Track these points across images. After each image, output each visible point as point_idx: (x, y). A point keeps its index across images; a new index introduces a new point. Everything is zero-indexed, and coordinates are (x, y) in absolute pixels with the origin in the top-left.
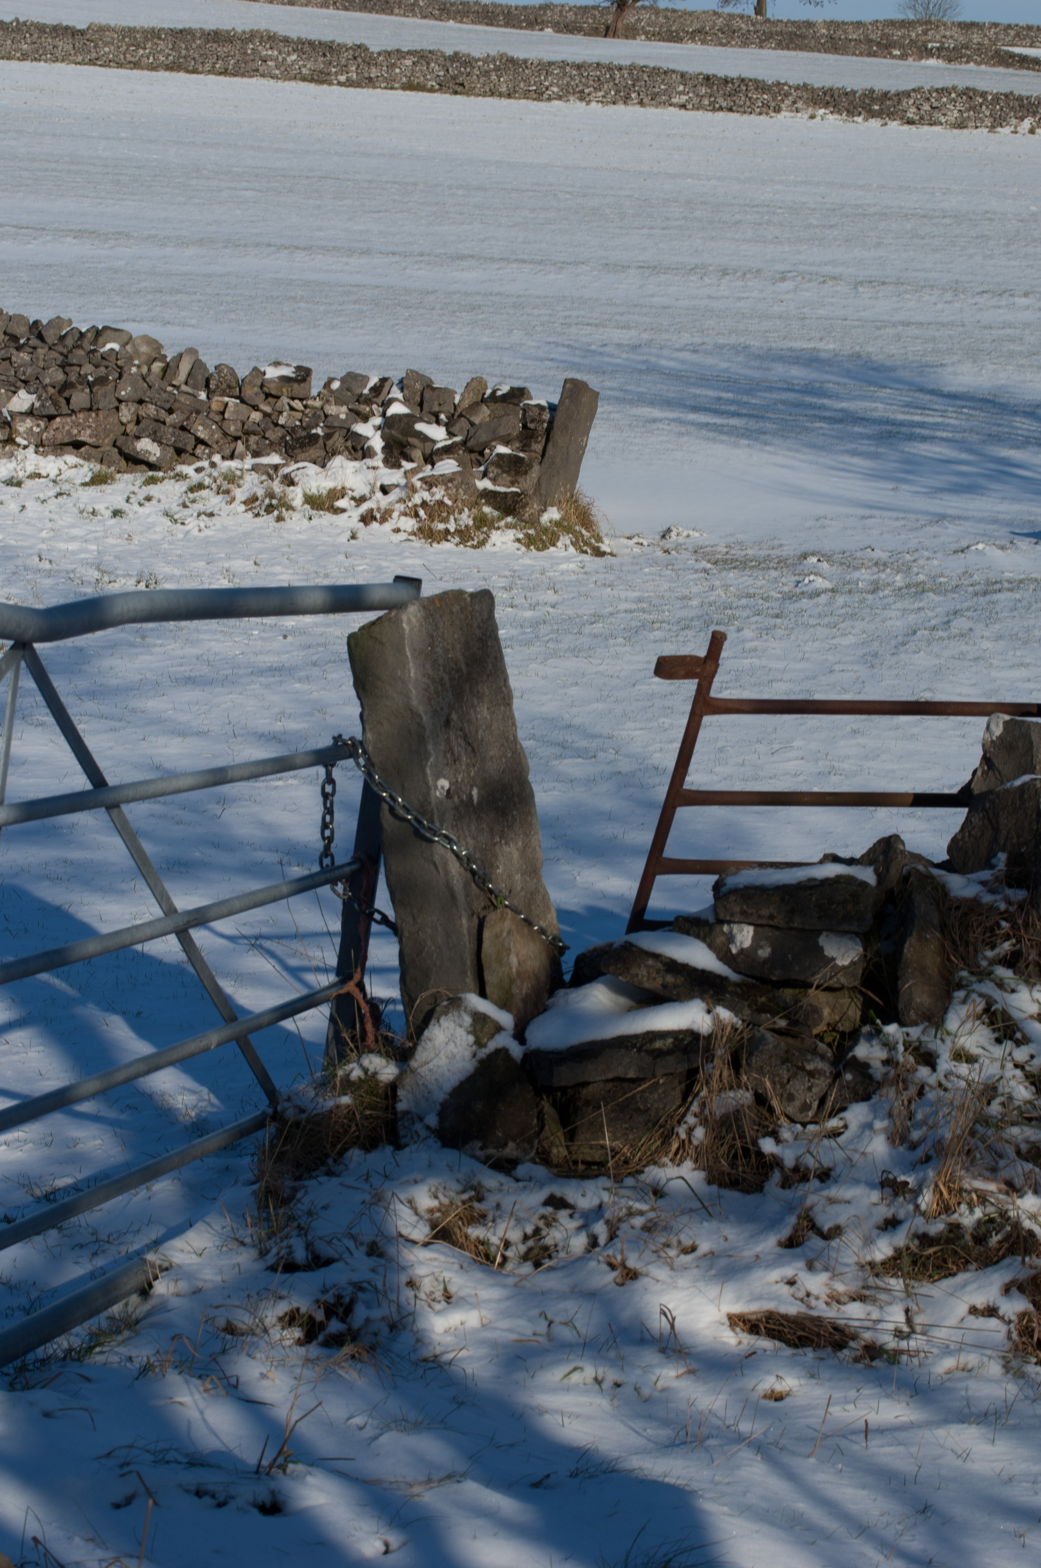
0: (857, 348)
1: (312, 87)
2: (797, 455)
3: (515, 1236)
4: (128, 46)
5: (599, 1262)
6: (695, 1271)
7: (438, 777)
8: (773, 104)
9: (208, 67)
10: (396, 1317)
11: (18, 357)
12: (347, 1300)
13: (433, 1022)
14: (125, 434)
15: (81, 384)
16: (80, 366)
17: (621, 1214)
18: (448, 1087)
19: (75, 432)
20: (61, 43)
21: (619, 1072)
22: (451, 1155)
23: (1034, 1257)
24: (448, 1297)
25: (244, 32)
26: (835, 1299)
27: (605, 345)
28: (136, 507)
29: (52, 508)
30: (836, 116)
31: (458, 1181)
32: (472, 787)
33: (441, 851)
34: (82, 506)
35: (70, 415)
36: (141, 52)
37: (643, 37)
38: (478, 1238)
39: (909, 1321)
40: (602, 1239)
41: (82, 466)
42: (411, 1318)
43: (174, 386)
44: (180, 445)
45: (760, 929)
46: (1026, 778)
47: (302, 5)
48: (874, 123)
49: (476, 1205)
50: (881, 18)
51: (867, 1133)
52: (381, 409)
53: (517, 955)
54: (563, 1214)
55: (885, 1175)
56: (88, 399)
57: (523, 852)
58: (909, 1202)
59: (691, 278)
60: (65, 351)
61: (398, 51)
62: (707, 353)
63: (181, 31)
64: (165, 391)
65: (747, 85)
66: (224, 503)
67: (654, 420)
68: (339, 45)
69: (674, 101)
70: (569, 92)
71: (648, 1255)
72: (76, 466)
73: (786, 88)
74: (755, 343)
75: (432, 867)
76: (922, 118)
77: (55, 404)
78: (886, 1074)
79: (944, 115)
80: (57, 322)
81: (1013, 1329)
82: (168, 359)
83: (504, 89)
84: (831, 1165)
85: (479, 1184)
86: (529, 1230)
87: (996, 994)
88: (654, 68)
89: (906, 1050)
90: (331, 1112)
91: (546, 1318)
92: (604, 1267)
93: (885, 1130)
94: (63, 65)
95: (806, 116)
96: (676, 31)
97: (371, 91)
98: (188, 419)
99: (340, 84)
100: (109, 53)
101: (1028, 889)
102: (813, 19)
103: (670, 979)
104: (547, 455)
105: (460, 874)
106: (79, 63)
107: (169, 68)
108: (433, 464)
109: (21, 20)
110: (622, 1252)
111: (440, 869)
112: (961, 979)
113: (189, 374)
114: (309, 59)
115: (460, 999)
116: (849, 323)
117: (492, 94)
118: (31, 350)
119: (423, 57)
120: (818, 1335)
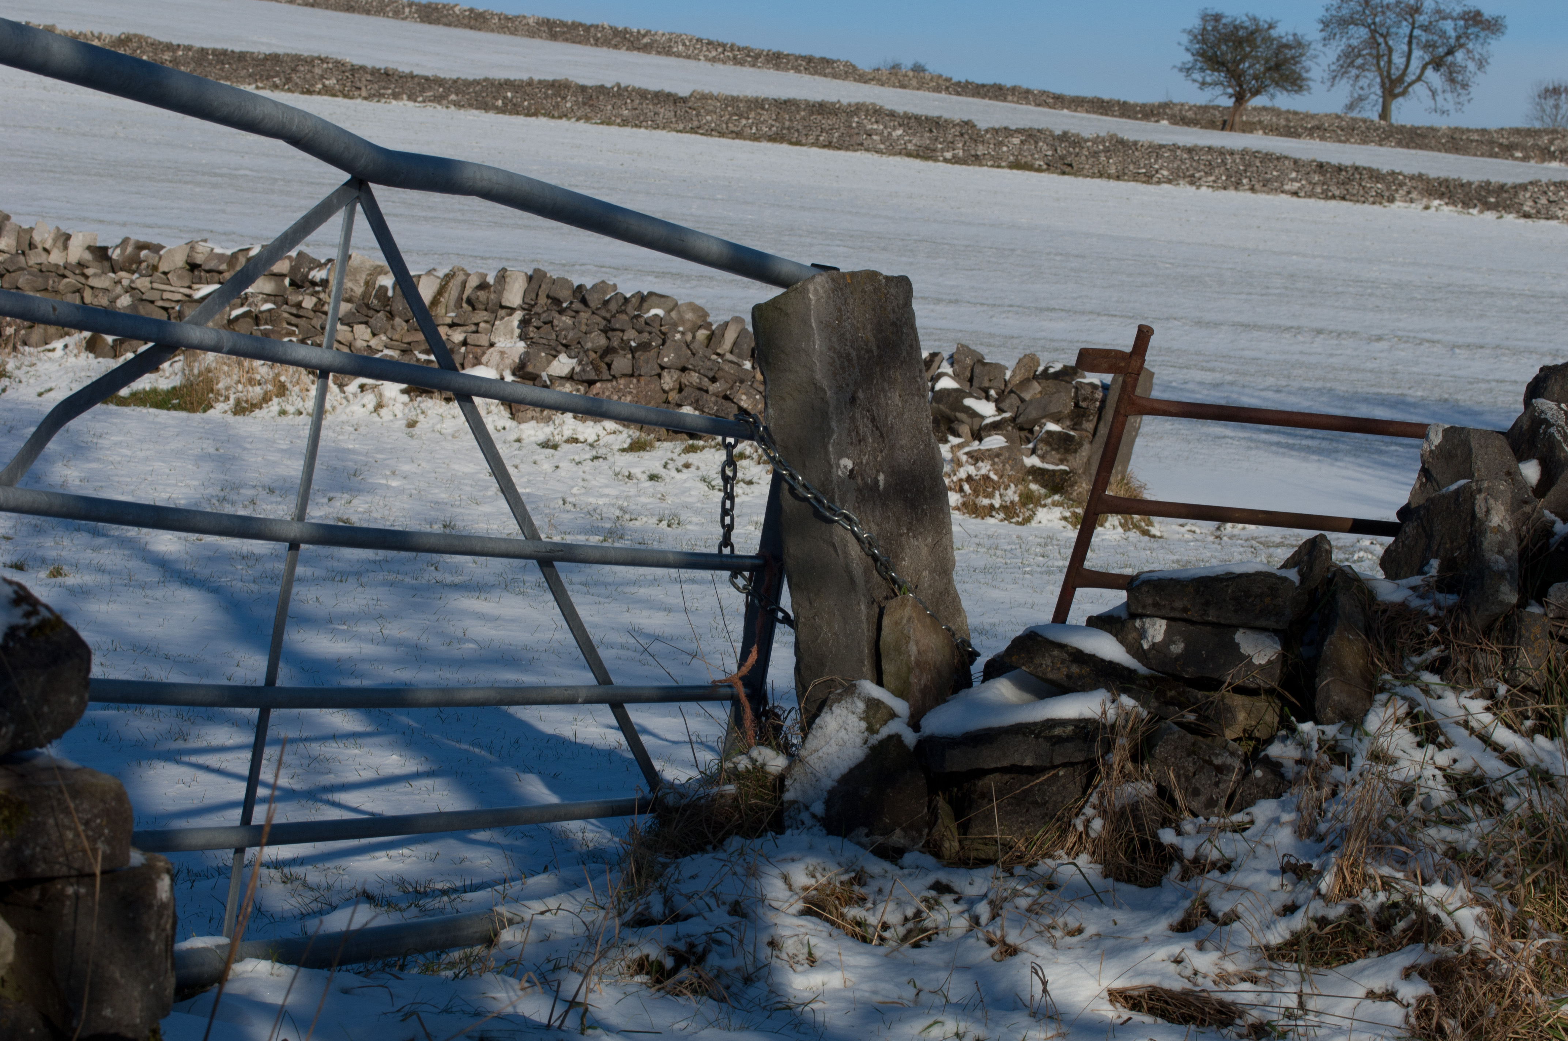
0: (1446, 396)
1: (917, 163)
2: (1369, 471)
3: (894, 917)
4: (731, 115)
5: (978, 939)
6: (1079, 951)
7: (840, 456)
8: (1387, 194)
9: (811, 139)
10: (751, 969)
11: (559, 320)
12: (700, 949)
13: (826, 709)
14: (667, 402)
15: (623, 349)
16: (623, 331)
17: (1005, 894)
18: (837, 774)
19: (615, 397)
20: (662, 110)
21: (1015, 758)
22: (835, 841)
23: (1439, 944)
24: (812, 960)
25: (849, 105)
26: (1223, 978)
27: (1186, 383)
28: (673, 473)
29: (587, 469)
30: (1451, 208)
31: (839, 864)
32: (878, 472)
33: (840, 532)
34: (617, 469)
35: (611, 381)
36: (744, 122)
37: (1261, 132)
38: (855, 918)
39: (1301, 1005)
40: (984, 919)
41: (621, 432)
42: (766, 969)
43: (718, 354)
44: (723, 414)
45: (1173, 623)
46: (1462, 482)
47: (913, 88)
48: (1490, 216)
49: (856, 888)
50: (1507, 126)
51: (1274, 826)
52: (930, 384)
53: (917, 644)
54: (947, 899)
55: (1286, 859)
56: (630, 364)
57: (933, 548)
58: (1309, 888)
59: (1284, 335)
60: (608, 316)
61: (1006, 129)
62: (1290, 393)
63: (785, 102)
64: (710, 359)
65: (1361, 174)
66: (764, 473)
67: (1224, 437)
68: (946, 121)
69: (1287, 187)
70: (1179, 176)
71: (1028, 933)
72: (614, 433)
73: (1401, 177)
74: (1341, 388)
75: (831, 549)
76: (1538, 212)
77: (596, 369)
78: (1298, 773)
79: (1562, 209)
80: (601, 287)
81: (1411, 1013)
82: (714, 327)
83: (1112, 171)
84: (1232, 856)
85: (862, 870)
86: (910, 912)
87: (1421, 697)
88: (1267, 154)
89: (1320, 748)
90: (714, 800)
91: (915, 986)
92: (983, 944)
93: (1292, 823)
94: (664, 132)
95: (1420, 207)
96: (1294, 127)
97: (977, 168)
98: (731, 388)
99: (946, 161)
100: (712, 121)
101: (1458, 594)
102: (1437, 125)
103: (1075, 669)
104: (1098, 434)
105: (860, 559)
106: (680, 131)
107: (772, 139)
108: (980, 440)
109: (623, 85)
110: (1002, 929)
111: (840, 553)
112: (1385, 682)
113: (735, 344)
114: (914, 134)
115: (855, 685)
116: (1441, 378)
117: (1101, 175)
118: (573, 314)
119: (1031, 135)
120: (1203, 1012)
